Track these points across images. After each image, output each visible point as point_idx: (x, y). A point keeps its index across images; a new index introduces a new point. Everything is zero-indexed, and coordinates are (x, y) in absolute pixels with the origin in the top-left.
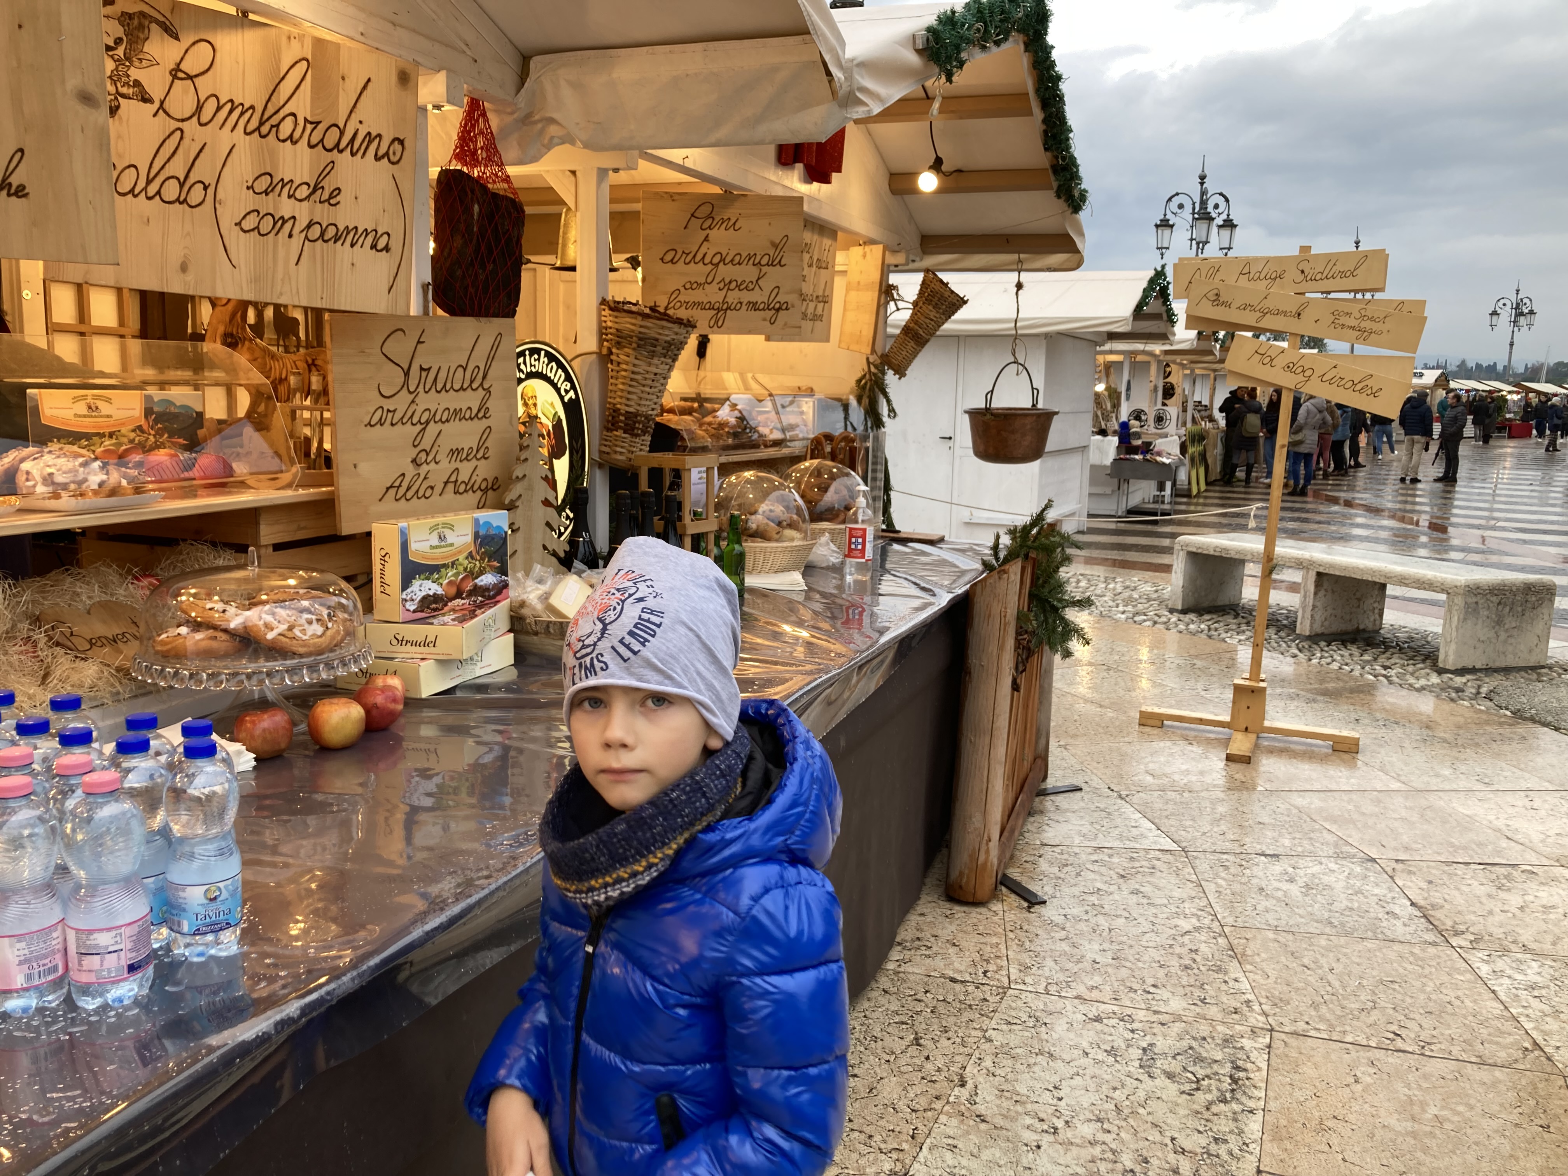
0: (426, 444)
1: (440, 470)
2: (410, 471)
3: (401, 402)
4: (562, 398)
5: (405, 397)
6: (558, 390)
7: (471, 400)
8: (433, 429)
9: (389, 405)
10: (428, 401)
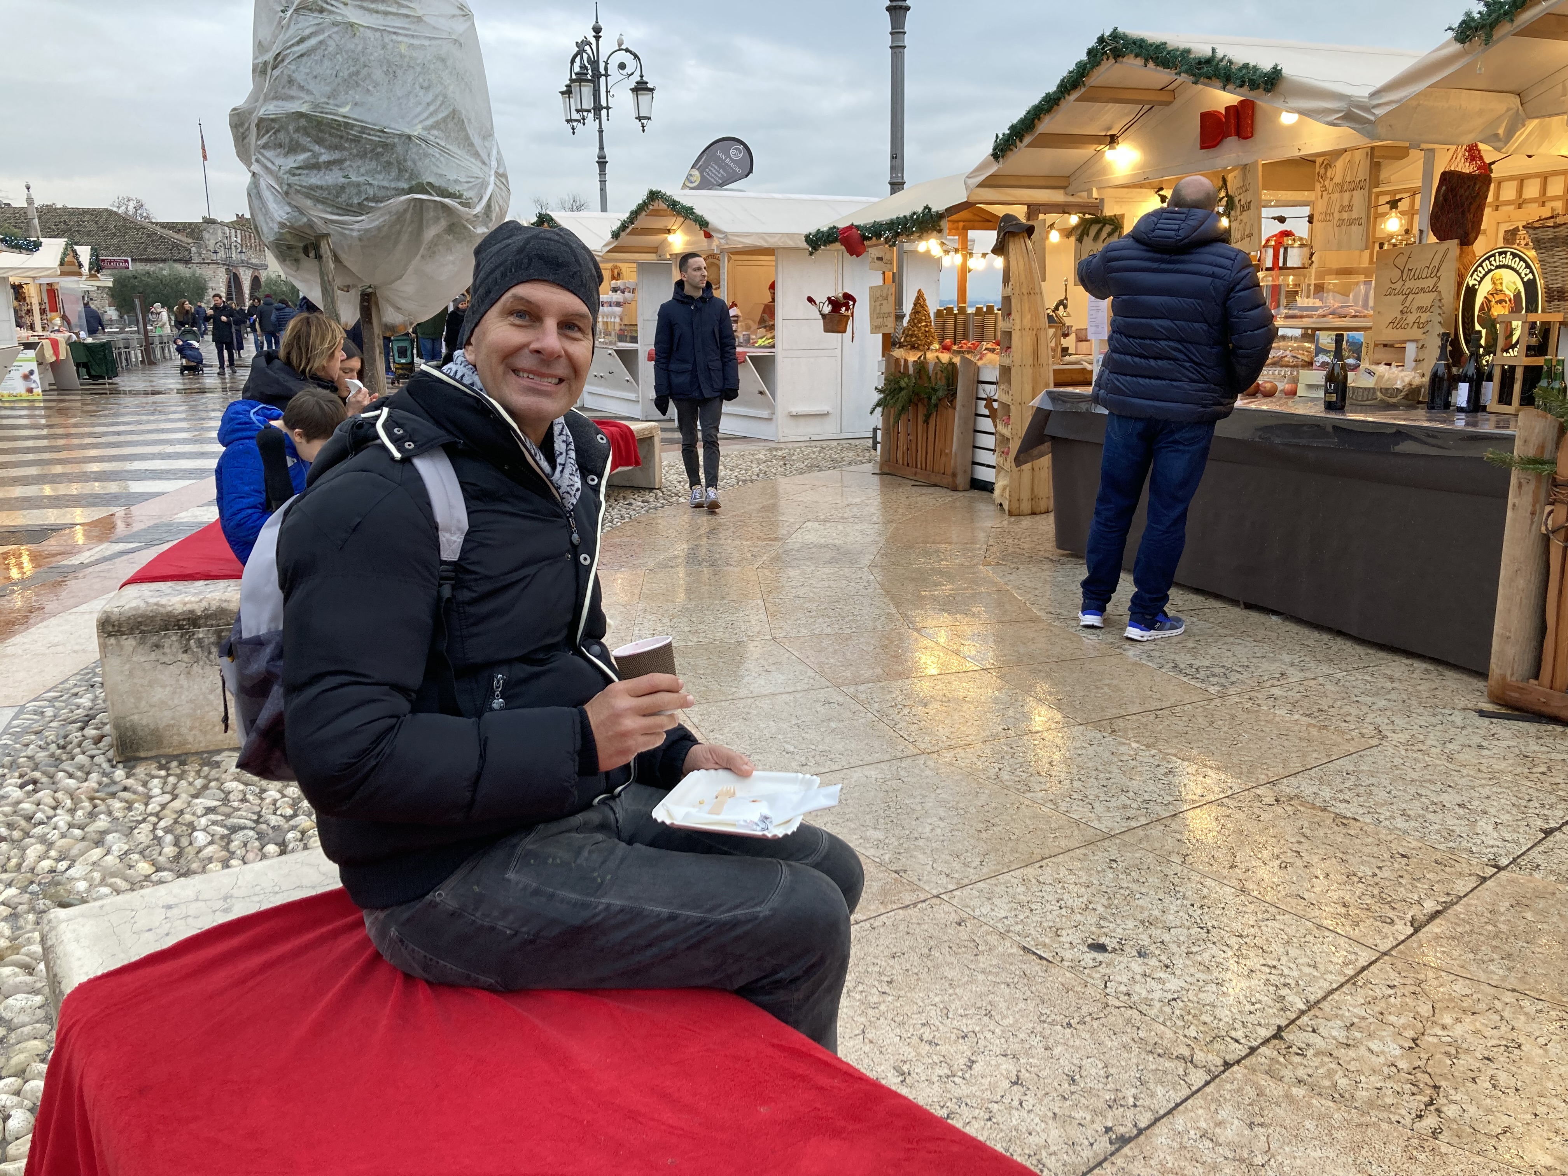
0: (1407, 304)
1: (1411, 318)
2: (1399, 316)
3: (1398, 286)
4: (1522, 279)
5: (1401, 283)
6: (1519, 274)
7: (1430, 283)
8: (1411, 297)
9: (1393, 286)
10: (1411, 284)
